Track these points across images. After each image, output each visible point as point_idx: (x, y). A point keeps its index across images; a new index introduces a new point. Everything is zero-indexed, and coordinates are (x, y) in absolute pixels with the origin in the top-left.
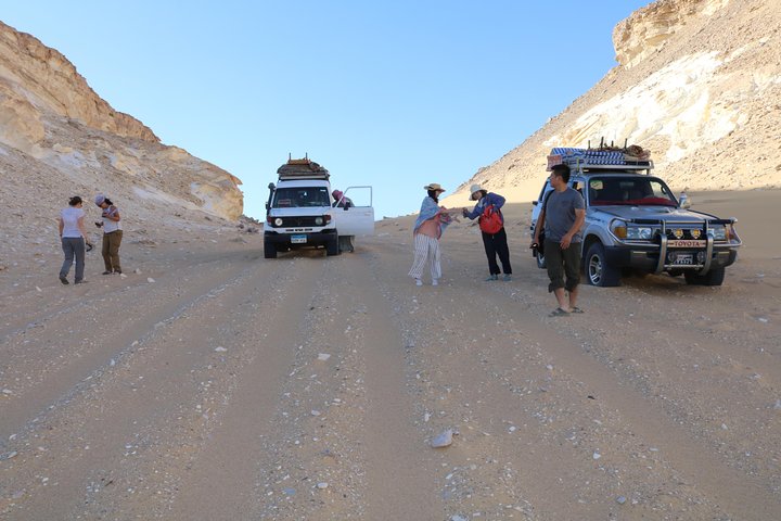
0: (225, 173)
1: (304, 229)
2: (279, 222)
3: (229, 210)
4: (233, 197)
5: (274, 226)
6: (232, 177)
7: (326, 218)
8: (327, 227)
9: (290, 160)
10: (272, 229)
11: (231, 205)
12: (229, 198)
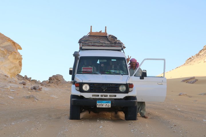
0: (9, 40)
1: (109, 95)
2: (86, 88)
3: (10, 69)
4: (15, 59)
5: (81, 90)
6: (14, 43)
7: (129, 87)
8: (130, 94)
9: (91, 32)
10: (79, 94)
11: (13, 66)
12: (11, 60)
